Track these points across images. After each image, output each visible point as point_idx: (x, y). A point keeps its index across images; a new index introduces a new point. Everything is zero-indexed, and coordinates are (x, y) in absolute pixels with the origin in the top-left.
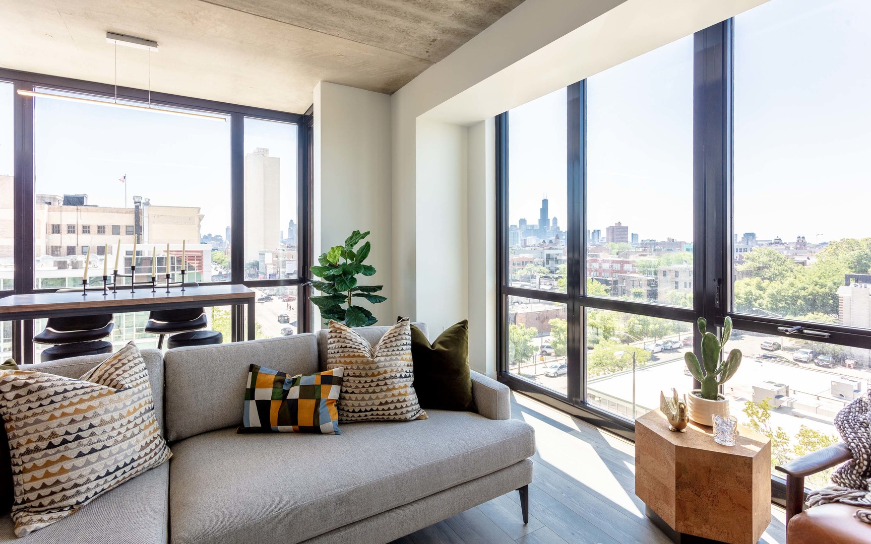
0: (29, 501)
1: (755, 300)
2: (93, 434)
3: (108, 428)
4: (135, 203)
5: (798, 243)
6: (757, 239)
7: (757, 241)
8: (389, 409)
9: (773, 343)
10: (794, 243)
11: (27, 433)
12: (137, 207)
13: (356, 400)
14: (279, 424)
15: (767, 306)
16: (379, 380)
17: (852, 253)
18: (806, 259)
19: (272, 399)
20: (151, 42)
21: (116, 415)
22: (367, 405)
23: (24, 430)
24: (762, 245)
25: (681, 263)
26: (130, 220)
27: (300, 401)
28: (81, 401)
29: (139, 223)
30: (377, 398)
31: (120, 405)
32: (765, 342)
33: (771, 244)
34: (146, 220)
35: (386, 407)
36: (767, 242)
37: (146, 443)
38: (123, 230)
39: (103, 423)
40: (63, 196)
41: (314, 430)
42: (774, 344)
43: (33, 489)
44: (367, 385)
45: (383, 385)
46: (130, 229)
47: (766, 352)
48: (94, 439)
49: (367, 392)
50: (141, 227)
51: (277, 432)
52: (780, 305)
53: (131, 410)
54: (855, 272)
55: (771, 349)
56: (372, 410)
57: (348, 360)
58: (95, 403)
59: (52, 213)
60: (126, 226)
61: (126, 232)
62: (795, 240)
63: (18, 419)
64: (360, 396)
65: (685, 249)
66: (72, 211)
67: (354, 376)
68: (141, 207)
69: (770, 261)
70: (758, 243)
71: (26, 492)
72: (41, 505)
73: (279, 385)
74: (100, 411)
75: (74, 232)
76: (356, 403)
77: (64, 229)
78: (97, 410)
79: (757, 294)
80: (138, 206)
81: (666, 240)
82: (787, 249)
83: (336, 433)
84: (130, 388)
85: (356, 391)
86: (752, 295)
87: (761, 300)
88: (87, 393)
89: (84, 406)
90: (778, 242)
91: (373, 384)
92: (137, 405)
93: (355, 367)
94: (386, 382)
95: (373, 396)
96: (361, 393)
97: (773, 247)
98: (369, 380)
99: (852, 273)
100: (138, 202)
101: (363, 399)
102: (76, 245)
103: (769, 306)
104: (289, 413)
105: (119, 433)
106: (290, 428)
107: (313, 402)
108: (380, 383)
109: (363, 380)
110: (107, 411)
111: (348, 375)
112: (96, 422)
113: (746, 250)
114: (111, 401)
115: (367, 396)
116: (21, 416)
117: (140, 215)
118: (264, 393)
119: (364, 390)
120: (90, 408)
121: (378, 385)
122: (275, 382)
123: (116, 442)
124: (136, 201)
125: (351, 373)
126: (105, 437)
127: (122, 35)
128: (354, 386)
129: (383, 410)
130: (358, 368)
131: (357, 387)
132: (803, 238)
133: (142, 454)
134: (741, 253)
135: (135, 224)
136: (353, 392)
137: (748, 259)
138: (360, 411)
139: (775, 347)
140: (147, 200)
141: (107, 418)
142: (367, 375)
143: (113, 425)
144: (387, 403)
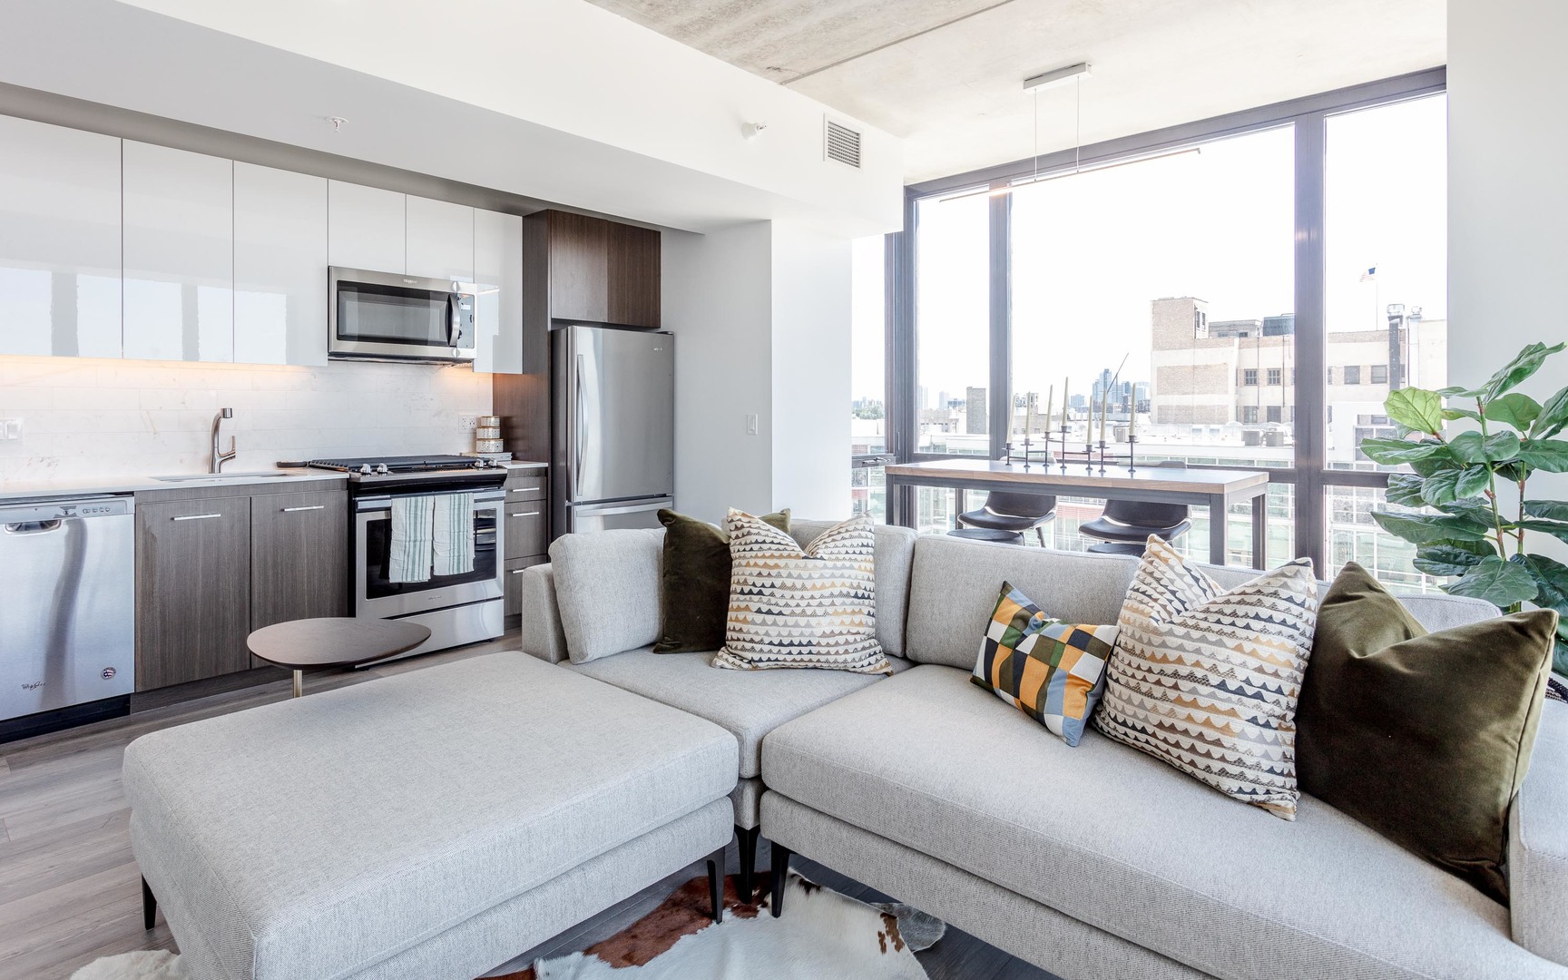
2: (772, 595)
3: (788, 594)
4: (1391, 318)
12: (1394, 328)
14: (999, 684)
16: (1162, 672)
19: (1001, 642)
21: (799, 584)
26: (1379, 354)
27: (1029, 658)
28: (772, 556)
29: (1398, 360)
31: (805, 574)
34: (1413, 350)
37: (832, 632)
38: (1365, 375)
39: (783, 587)
40: (1262, 320)
41: (1035, 716)
45: (1170, 687)
46: (1381, 372)
48: (773, 600)
50: (1404, 366)
53: (818, 585)
58: (782, 562)
59: (1242, 350)
60: (1372, 367)
61: (1372, 377)
66: (1275, 345)
68: (1403, 326)
73: (1019, 623)
74: (784, 573)
75: (1279, 382)
77: (1263, 377)
78: (781, 571)
80: (1397, 325)
84: (822, 558)
88: (779, 550)
89: (771, 562)
91: (1151, 678)
92: (828, 582)
94: (1176, 683)
100: (1397, 317)
102: (1282, 405)
104: (1013, 673)
105: (798, 605)
107: (1046, 669)
108: (1164, 680)
110: (790, 576)
112: (778, 582)
114: (797, 566)
117: (1401, 343)
120: (776, 566)
121: (1159, 683)
122: (1016, 617)
123: (793, 614)
124: (1393, 315)
126: (782, 602)
133: (824, 642)
135: (1391, 361)
140: (1416, 310)
141: (789, 582)
143: (793, 593)
144: (1174, 729)
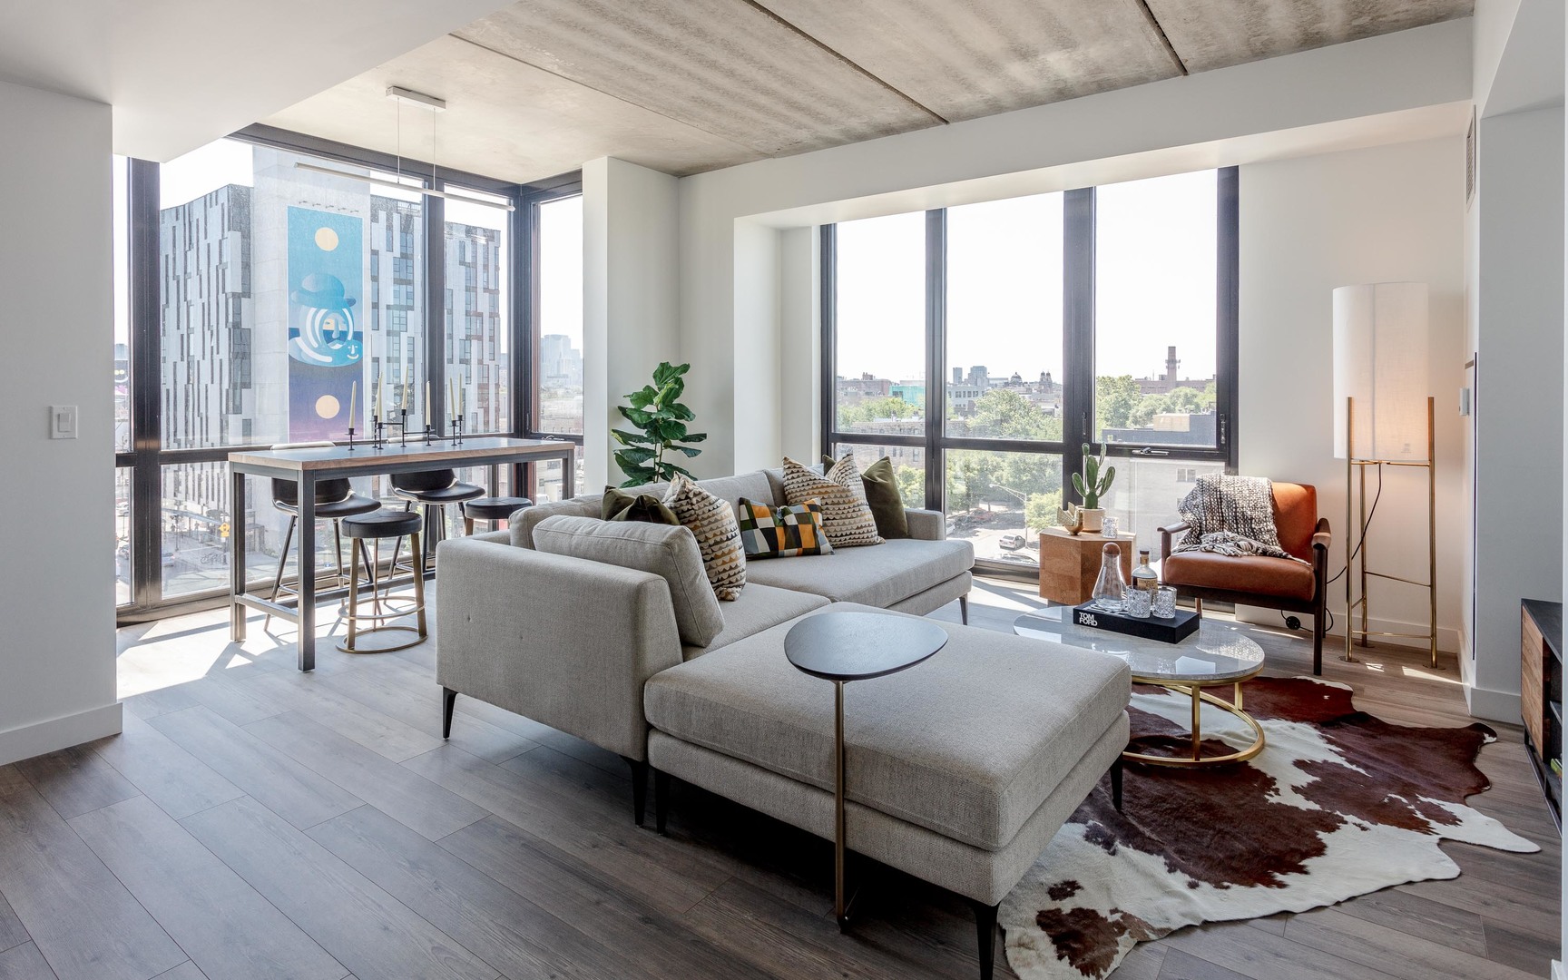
0: (722, 579)
1: (992, 473)
5: (1041, 383)
6: (988, 376)
7: (989, 380)
8: (864, 533)
9: (1015, 536)
10: (1036, 382)
11: (712, 529)
13: (838, 525)
14: (786, 548)
15: (1007, 480)
17: (1108, 398)
18: (1053, 407)
19: (775, 526)
20: (438, 101)
22: (847, 529)
23: (709, 527)
24: (996, 385)
25: (889, 416)
27: (798, 527)
30: (855, 522)
32: (1005, 537)
33: (1007, 384)
35: (861, 531)
36: (1001, 382)
41: (816, 552)
42: (1017, 539)
43: (725, 571)
44: (845, 511)
47: (1006, 551)
49: (847, 518)
51: (783, 556)
52: (1024, 478)
54: (1111, 425)
55: (1012, 546)
56: (851, 534)
57: (823, 490)
62: (1038, 378)
63: (703, 519)
64: (841, 522)
65: (891, 393)
67: (833, 504)
69: (1011, 410)
70: (991, 382)
71: (720, 573)
72: (731, 583)
73: (774, 514)
76: (838, 528)
79: (995, 464)
81: (860, 378)
82: (1029, 391)
83: (832, 553)
85: (837, 517)
86: (987, 464)
87: (1000, 472)
90: (1017, 380)
91: (851, 510)
93: (832, 496)
95: (852, 521)
96: (841, 518)
97: (1011, 390)
98: (846, 506)
99: (1109, 428)
101: (844, 524)
103: (1011, 479)
104: (794, 537)
106: (795, 550)
107: (810, 527)
109: (842, 507)
111: (827, 504)
113: (976, 394)
115: (847, 521)
116: (705, 516)
118: (766, 522)
119: (844, 516)
121: (854, 511)
122: (770, 512)
125: (829, 502)
127: (410, 91)
128: (834, 513)
129: (859, 533)
130: (836, 497)
131: (837, 514)
132: (1048, 374)
134: (969, 399)
136: (834, 519)
137: (981, 407)
138: (842, 536)
139: (1019, 543)
142: (844, 503)
144: (862, 527)
